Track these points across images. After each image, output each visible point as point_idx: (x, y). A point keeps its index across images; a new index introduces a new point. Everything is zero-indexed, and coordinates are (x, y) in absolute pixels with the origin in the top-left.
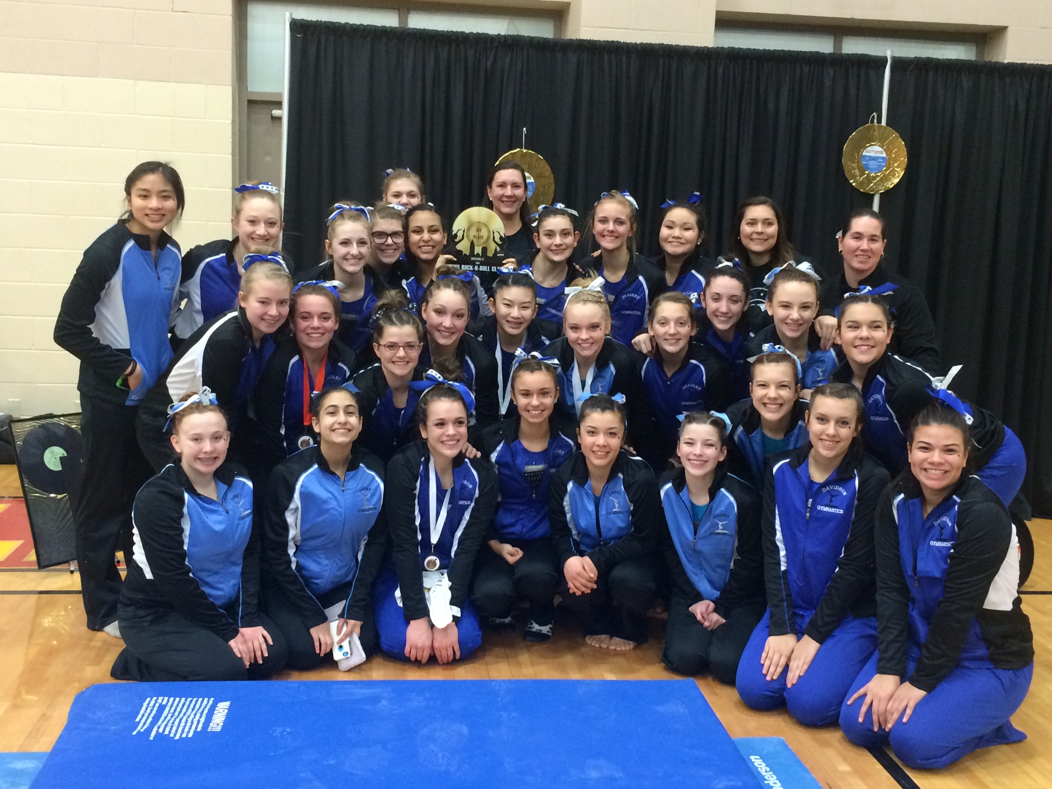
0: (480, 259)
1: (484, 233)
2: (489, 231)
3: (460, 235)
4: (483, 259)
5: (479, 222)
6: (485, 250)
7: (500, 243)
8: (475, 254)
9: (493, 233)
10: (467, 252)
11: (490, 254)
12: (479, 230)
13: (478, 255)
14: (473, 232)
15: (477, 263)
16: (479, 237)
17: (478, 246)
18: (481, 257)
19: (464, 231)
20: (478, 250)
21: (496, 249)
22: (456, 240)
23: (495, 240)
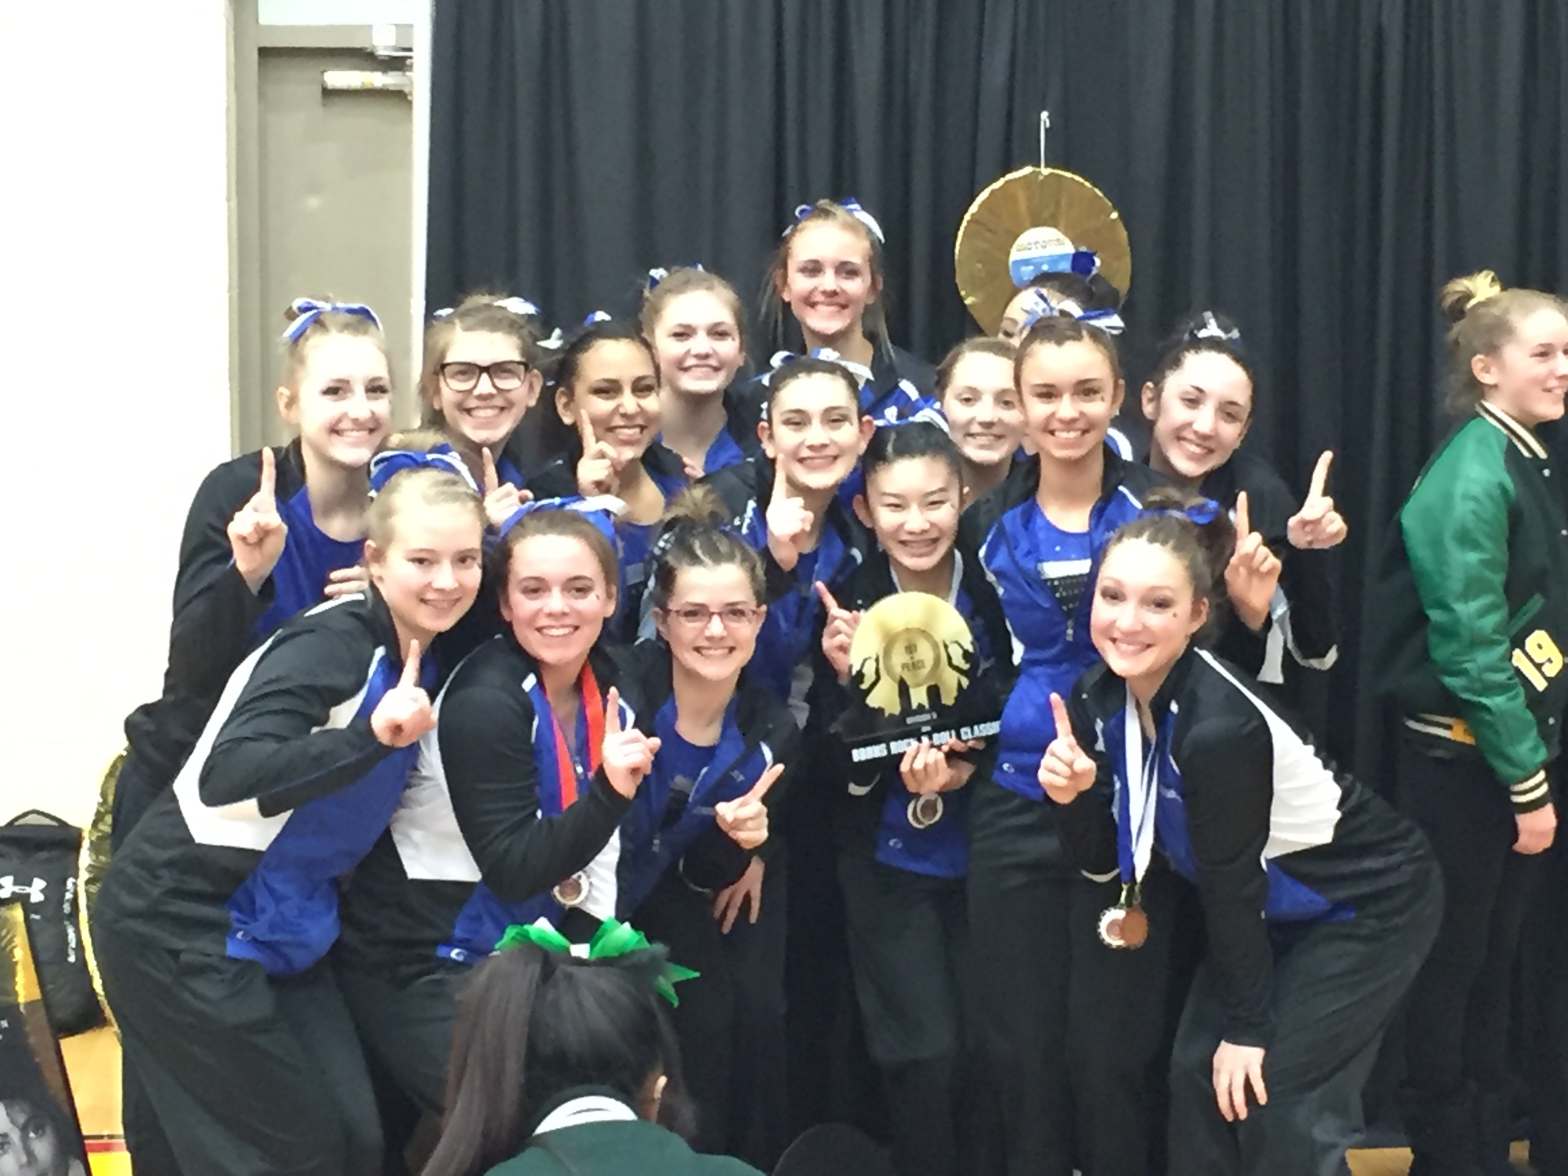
0: (925, 717)
1: (925, 653)
2: (935, 646)
3: (869, 671)
4: (935, 716)
5: (908, 630)
6: (934, 692)
7: (966, 666)
8: (914, 706)
9: (946, 647)
10: (893, 707)
11: (948, 698)
12: (911, 649)
13: (921, 709)
14: (899, 658)
15: (925, 729)
16: (915, 666)
17: (918, 685)
18: (929, 712)
19: (877, 660)
20: (919, 697)
21: (960, 685)
22: (864, 686)
23: (955, 662)
